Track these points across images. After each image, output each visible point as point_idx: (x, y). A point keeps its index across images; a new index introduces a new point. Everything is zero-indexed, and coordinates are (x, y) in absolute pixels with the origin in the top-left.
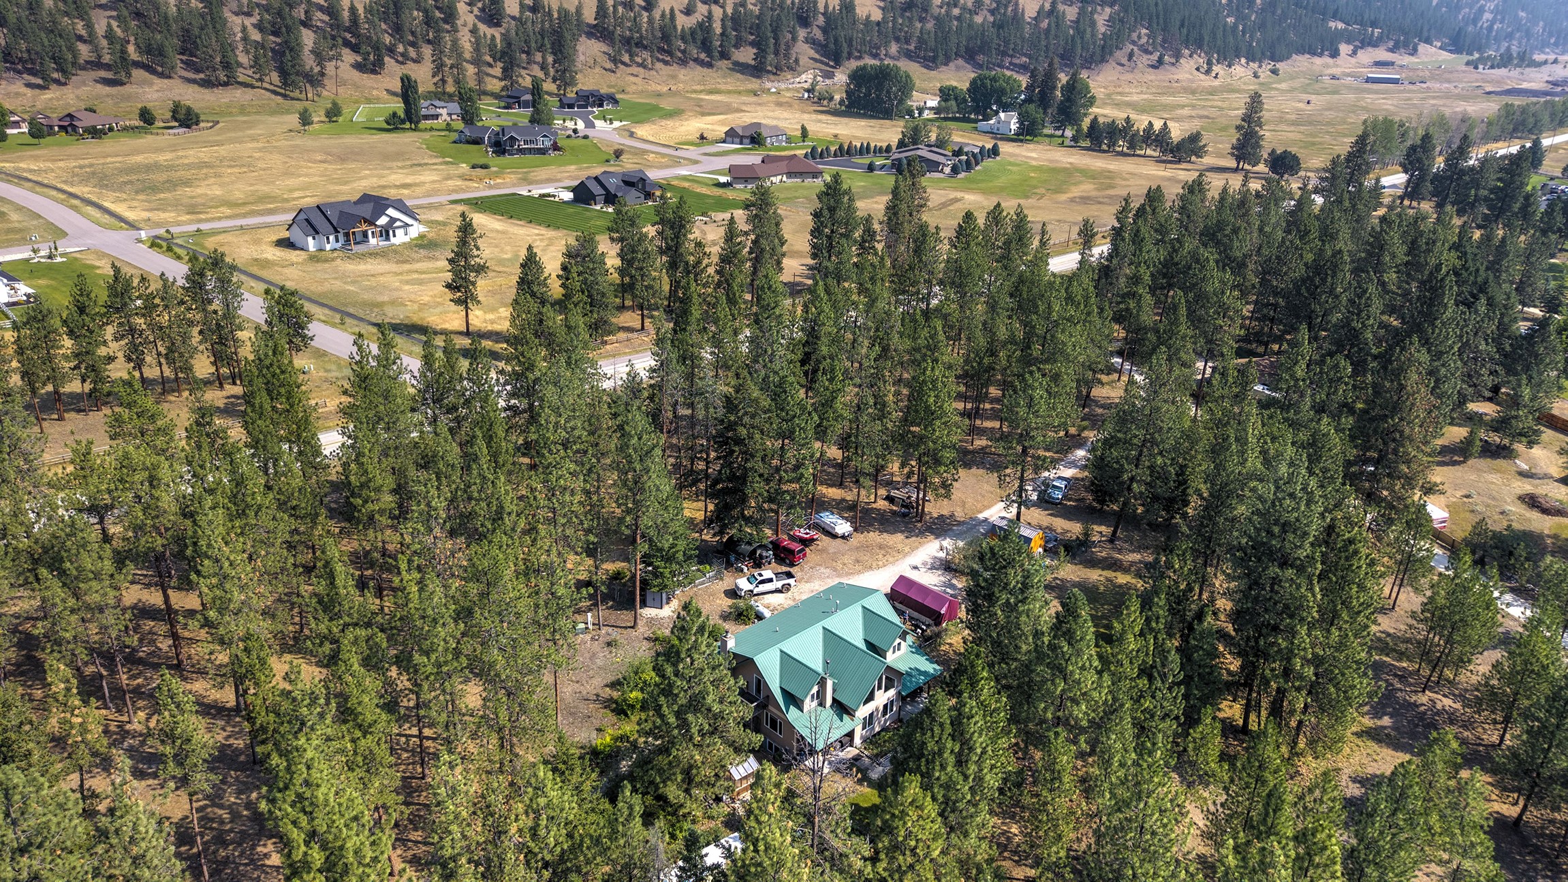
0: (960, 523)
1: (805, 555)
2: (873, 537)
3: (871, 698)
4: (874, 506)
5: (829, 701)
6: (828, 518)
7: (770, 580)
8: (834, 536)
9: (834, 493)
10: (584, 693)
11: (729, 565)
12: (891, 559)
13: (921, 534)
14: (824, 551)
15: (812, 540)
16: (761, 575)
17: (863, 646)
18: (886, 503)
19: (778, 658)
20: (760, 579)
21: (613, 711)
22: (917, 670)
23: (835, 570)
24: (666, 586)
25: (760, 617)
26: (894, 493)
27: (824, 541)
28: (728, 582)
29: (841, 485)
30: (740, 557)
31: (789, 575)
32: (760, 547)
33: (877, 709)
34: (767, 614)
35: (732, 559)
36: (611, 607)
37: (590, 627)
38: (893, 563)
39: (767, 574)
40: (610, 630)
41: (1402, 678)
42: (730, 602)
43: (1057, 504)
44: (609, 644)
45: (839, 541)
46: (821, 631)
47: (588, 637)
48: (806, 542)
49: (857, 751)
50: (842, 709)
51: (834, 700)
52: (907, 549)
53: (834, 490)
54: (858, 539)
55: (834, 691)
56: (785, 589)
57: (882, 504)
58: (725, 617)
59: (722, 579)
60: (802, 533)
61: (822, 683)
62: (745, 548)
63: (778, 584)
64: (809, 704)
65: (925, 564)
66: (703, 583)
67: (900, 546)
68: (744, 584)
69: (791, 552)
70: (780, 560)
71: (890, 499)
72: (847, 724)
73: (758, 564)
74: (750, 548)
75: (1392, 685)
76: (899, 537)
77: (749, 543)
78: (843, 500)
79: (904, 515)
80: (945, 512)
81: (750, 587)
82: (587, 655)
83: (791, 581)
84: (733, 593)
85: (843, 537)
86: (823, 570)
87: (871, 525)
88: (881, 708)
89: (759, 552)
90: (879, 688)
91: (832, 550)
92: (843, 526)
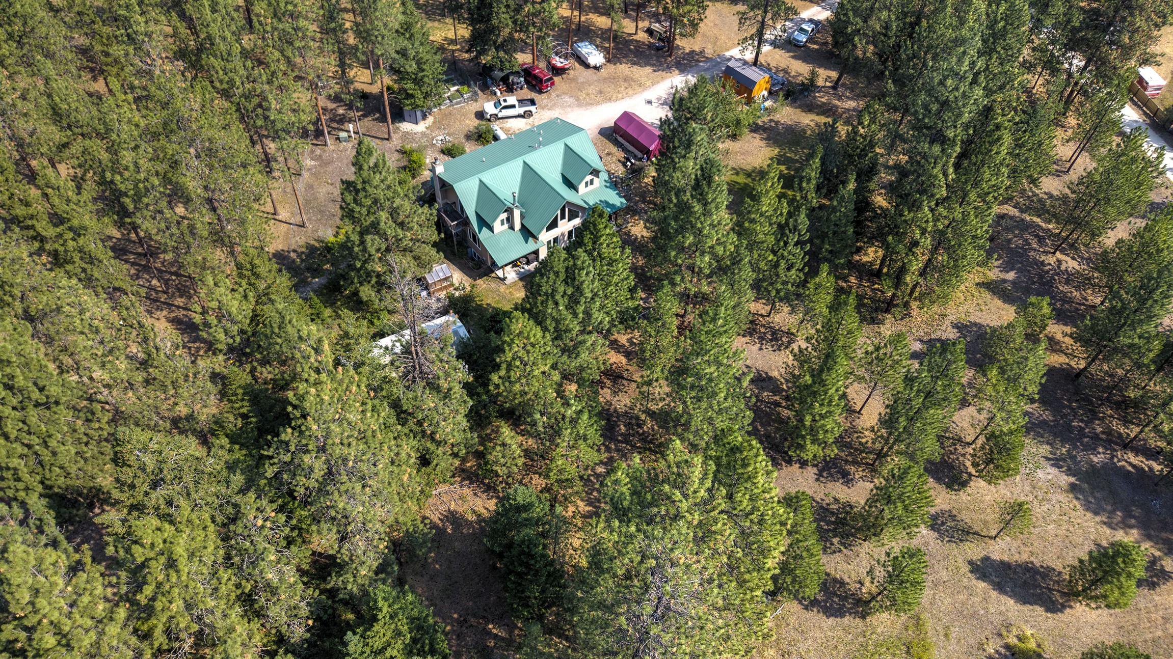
0: (708, 59)
1: (553, 84)
2: (624, 68)
3: (553, 225)
4: (635, 37)
5: (517, 226)
6: (587, 48)
7: (513, 106)
8: (587, 66)
9: (602, 22)
11: (485, 88)
12: (631, 92)
13: (668, 68)
14: (573, 80)
15: (565, 69)
16: (505, 101)
17: (559, 179)
18: (646, 35)
19: (477, 187)
20: (503, 104)
22: (606, 202)
23: (578, 99)
24: (418, 106)
25: (496, 138)
26: (654, 26)
27: (577, 70)
28: (474, 107)
30: (495, 82)
31: (533, 102)
32: (512, 73)
33: (563, 235)
34: (502, 135)
35: (489, 82)
36: (376, 119)
37: (352, 134)
38: (630, 96)
39: (513, 100)
41: (1041, 240)
42: (476, 122)
43: (801, 47)
45: (591, 71)
46: (522, 164)
47: (350, 144)
48: (558, 71)
50: (527, 234)
51: (523, 226)
52: (648, 83)
53: (603, 18)
54: (608, 70)
55: (522, 216)
56: (527, 115)
57: (642, 36)
58: (468, 137)
59: (476, 101)
60: (558, 62)
61: (509, 211)
62: (498, 74)
63: (520, 110)
64: (499, 227)
65: (659, 98)
66: (457, 103)
67: (644, 80)
68: (490, 108)
69: (543, 80)
70: (528, 87)
71: (650, 32)
72: (531, 246)
73: (506, 90)
74: (501, 74)
75: (1029, 244)
76: (649, 69)
77: (502, 70)
79: (658, 49)
80: (697, 48)
81: (495, 111)
83: (532, 108)
84: (480, 115)
85: (595, 68)
86: (567, 99)
87: (626, 56)
88: (566, 234)
89: (511, 78)
90: (563, 217)
91: (581, 80)
92: (595, 57)
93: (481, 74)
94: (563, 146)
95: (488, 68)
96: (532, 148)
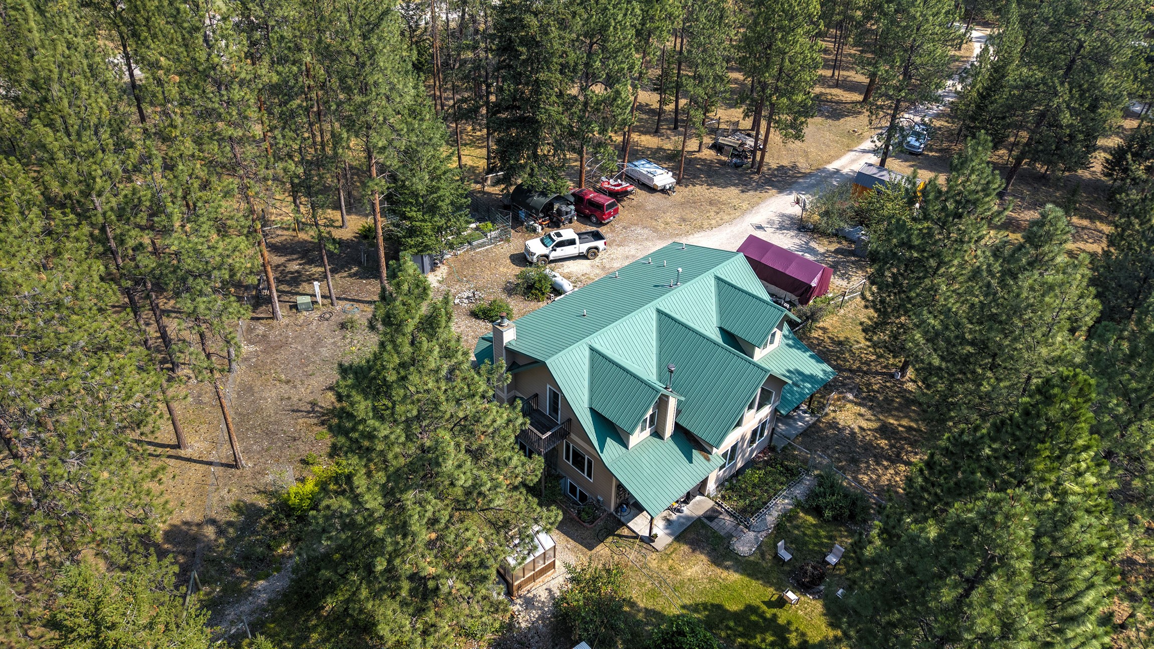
0: (805, 176)
1: (616, 211)
2: (700, 191)
4: (698, 155)
5: (669, 430)
6: (644, 168)
7: (572, 242)
9: (648, 141)
10: (295, 399)
11: (517, 223)
12: (726, 217)
13: (760, 187)
14: (639, 207)
15: (625, 193)
16: (559, 235)
17: (717, 337)
18: (714, 153)
19: (587, 361)
20: (558, 240)
21: (330, 429)
23: (656, 230)
24: (427, 247)
25: (557, 291)
26: (721, 140)
27: (640, 196)
28: (516, 243)
29: (656, 132)
30: (533, 213)
32: (559, 199)
33: (743, 438)
34: (567, 286)
35: (522, 215)
36: (355, 274)
37: (319, 299)
38: (730, 222)
39: (568, 233)
40: (347, 305)
42: (517, 270)
43: (920, 154)
44: (343, 326)
45: (658, 196)
46: (655, 315)
47: (316, 315)
48: (619, 196)
49: (711, 504)
50: (689, 441)
51: (677, 426)
52: (745, 205)
53: (648, 137)
54: (682, 193)
55: (678, 412)
56: (591, 254)
57: (708, 154)
58: (510, 290)
59: (508, 240)
60: (611, 184)
61: (662, 403)
62: (538, 200)
63: (583, 248)
64: (639, 437)
65: (771, 223)
66: (482, 245)
67: (735, 202)
68: (536, 247)
69: (599, 207)
70: (584, 217)
71: (718, 147)
72: (698, 467)
73: (556, 223)
74: (544, 201)
76: (733, 191)
77: (543, 194)
78: (660, 149)
79: (737, 166)
80: (785, 163)
81: (543, 250)
82: (309, 342)
83: (600, 244)
84: (522, 259)
85: (664, 191)
86: (639, 230)
87: (696, 177)
88: (748, 436)
89: (556, 206)
91: (649, 207)
92: (663, 178)
93: (506, 207)
94: (712, 281)
95: (522, 194)
96: (662, 288)
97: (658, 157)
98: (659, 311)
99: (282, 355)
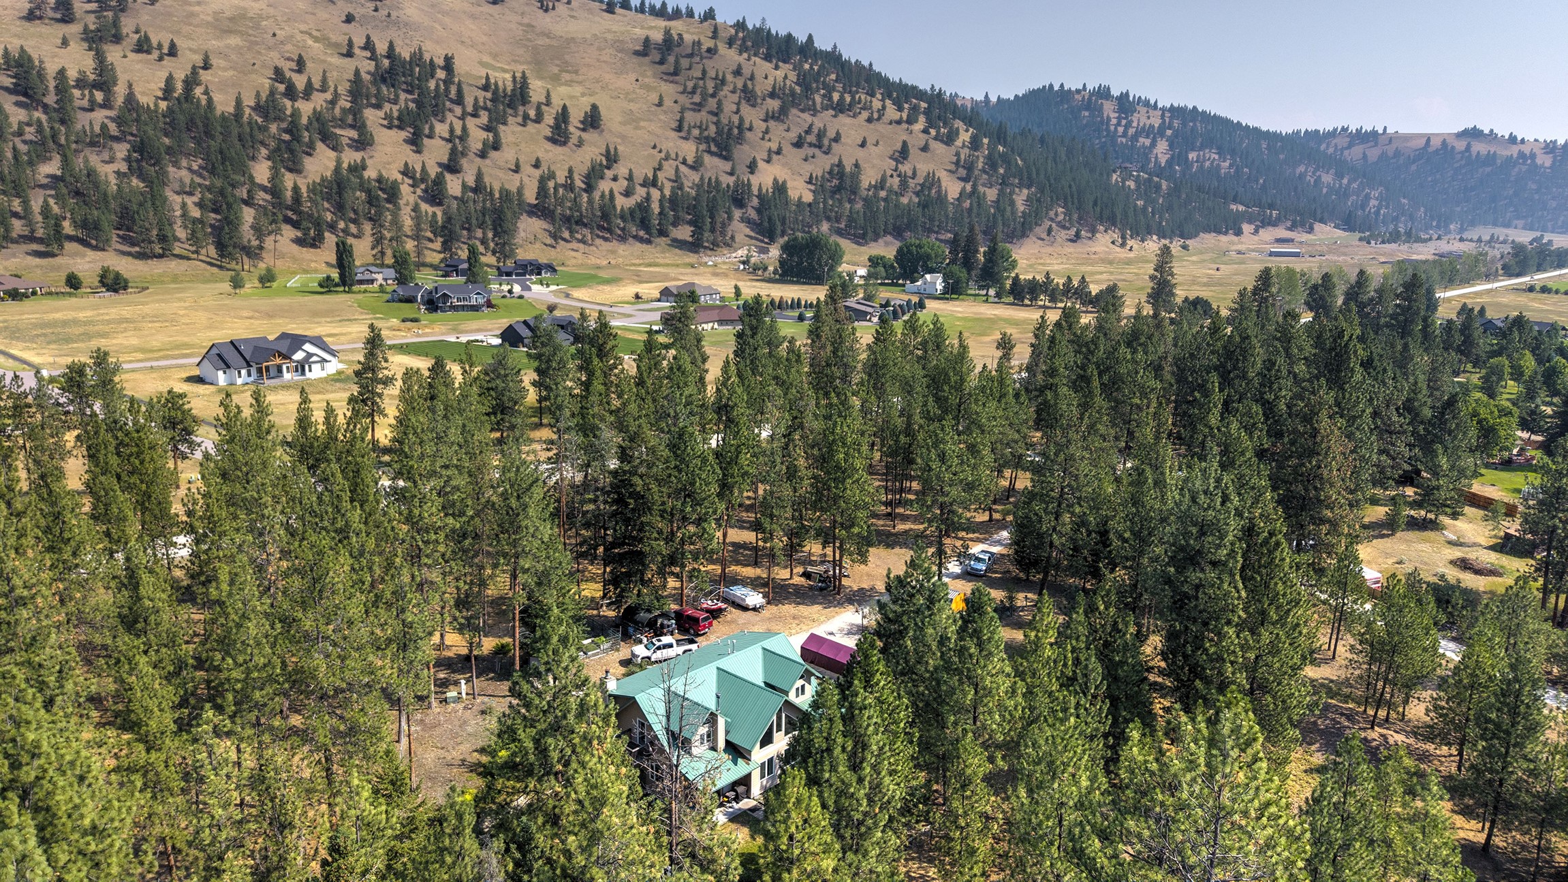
1: (711, 624)
2: (788, 609)
3: (767, 740)
4: (790, 582)
5: (721, 744)
6: (738, 591)
7: (670, 646)
8: (745, 609)
9: (749, 572)
10: (449, 758)
11: (626, 637)
12: (803, 623)
13: (840, 604)
14: (733, 622)
15: (720, 610)
16: (660, 642)
17: (763, 685)
18: (803, 579)
19: (664, 697)
20: (658, 644)
21: (479, 774)
26: (810, 569)
27: (733, 613)
28: (624, 651)
29: (756, 564)
30: (641, 626)
31: (692, 642)
32: (663, 615)
33: (777, 754)
35: (631, 630)
36: (490, 678)
37: (464, 695)
39: (666, 639)
40: (486, 699)
41: (1349, 717)
42: (625, 669)
43: (981, 576)
44: (483, 712)
45: (749, 613)
46: (715, 671)
47: (460, 706)
48: (715, 614)
49: (755, 803)
50: (736, 751)
51: (728, 743)
52: (822, 618)
53: (749, 569)
54: (773, 609)
55: (727, 732)
57: (798, 580)
59: (618, 650)
60: (708, 603)
61: (712, 720)
62: (643, 616)
63: (679, 649)
64: (699, 749)
65: (841, 630)
66: (596, 653)
67: (815, 616)
68: (641, 652)
69: (696, 620)
70: (683, 629)
71: (806, 575)
73: (659, 633)
74: (649, 617)
75: (1339, 723)
76: (818, 607)
77: (649, 611)
78: (759, 577)
79: (821, 589)
80: (865, 586)
81: (646, 653)
82: (457, 723)
83: (694, 648)
84: (629, 661)
85: (755, 609)
87: (786, 598)
89: (660, 621)
90: (779, 729)
91: (741, 621)
92: (754, 598)
93: (617, 626)
94: (760, 651)
95: (631, 612)
96: (721, 655)
97: (755, 584)
98: (718, 668)
99: (438, 731)
